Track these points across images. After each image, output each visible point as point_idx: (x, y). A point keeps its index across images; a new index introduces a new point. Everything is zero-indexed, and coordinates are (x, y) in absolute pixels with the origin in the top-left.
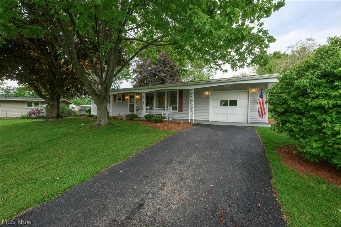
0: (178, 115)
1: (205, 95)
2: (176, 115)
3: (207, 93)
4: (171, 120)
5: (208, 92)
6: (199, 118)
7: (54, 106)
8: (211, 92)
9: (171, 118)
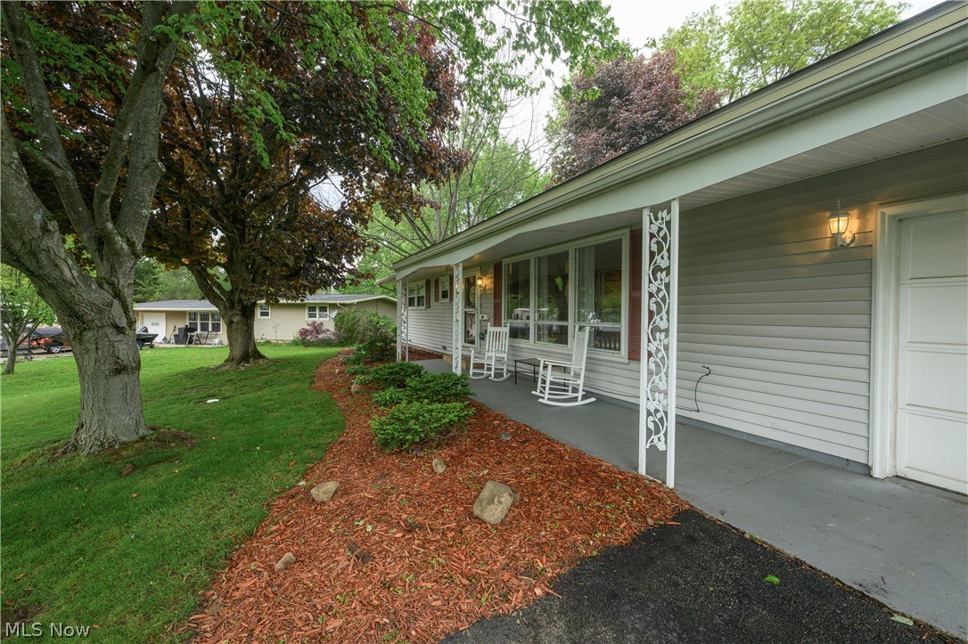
0: (623, 381)
1: (827, 244)
2: (616, 379)
3: (844, 226)
4: (580, 403)
5: (862, 216)
6: (767, 421)
7: (234, 326)
8: (890, 211)
9: (581, 393)
